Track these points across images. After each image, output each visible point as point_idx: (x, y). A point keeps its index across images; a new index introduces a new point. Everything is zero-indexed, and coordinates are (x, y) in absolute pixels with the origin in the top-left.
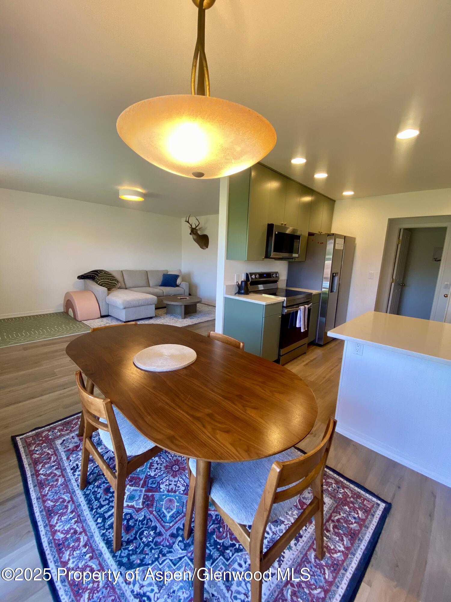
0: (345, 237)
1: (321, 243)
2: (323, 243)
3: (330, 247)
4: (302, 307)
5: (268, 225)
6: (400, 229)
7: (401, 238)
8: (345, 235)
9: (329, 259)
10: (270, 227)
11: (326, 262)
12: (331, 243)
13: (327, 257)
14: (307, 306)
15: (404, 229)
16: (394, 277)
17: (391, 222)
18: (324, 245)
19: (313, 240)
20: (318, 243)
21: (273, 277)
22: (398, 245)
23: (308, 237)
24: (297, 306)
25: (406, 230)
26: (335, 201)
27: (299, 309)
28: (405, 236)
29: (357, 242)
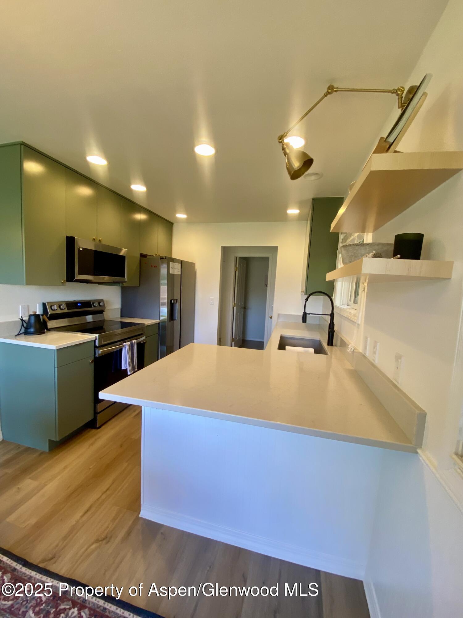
0: (181, 262)
1: (154, 267)
2: (156, 267)
3: (164, 271)
4: (127, 344)
5: (68, 238)
6: (236, 257)
7: (237, 266)
8: (181, 260)
9: (164, 284)
10: (70, 241)
11: (161, 287)
12: (165, 267)
13: (162, 282)
14: (135, 341)
15: (239, 257)
16: (235, 302)
17: (225, 250)
18: (157, 268)
19: (146, 263)
20: (152, 266)
21: (94, 306)
22: (236, 272)
23: (140, 259)
24: (120, 343)
25: (242, 259)
26: (172, 224)
27: (124, 346)
28: (242, 265)
29: (198, 268)
